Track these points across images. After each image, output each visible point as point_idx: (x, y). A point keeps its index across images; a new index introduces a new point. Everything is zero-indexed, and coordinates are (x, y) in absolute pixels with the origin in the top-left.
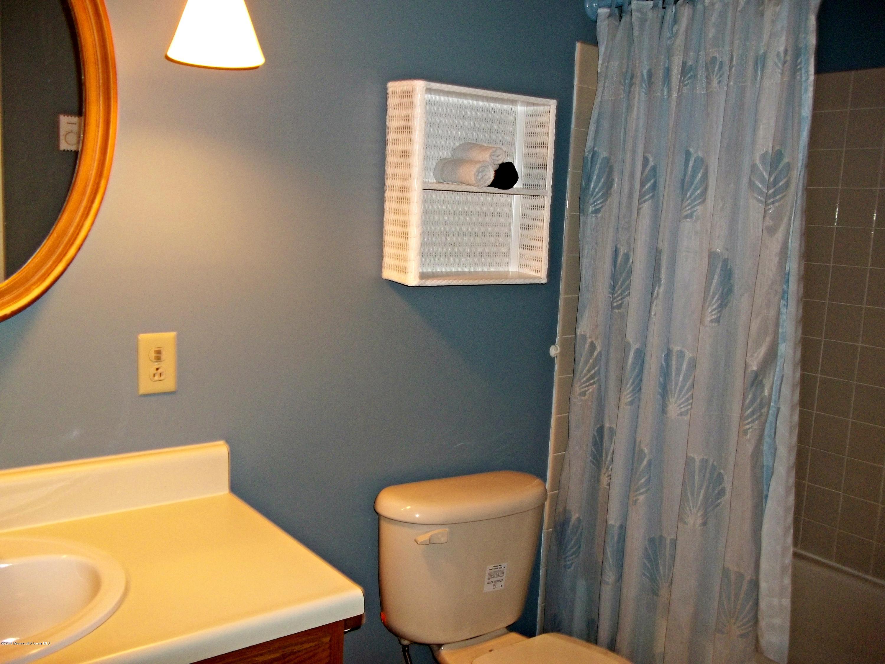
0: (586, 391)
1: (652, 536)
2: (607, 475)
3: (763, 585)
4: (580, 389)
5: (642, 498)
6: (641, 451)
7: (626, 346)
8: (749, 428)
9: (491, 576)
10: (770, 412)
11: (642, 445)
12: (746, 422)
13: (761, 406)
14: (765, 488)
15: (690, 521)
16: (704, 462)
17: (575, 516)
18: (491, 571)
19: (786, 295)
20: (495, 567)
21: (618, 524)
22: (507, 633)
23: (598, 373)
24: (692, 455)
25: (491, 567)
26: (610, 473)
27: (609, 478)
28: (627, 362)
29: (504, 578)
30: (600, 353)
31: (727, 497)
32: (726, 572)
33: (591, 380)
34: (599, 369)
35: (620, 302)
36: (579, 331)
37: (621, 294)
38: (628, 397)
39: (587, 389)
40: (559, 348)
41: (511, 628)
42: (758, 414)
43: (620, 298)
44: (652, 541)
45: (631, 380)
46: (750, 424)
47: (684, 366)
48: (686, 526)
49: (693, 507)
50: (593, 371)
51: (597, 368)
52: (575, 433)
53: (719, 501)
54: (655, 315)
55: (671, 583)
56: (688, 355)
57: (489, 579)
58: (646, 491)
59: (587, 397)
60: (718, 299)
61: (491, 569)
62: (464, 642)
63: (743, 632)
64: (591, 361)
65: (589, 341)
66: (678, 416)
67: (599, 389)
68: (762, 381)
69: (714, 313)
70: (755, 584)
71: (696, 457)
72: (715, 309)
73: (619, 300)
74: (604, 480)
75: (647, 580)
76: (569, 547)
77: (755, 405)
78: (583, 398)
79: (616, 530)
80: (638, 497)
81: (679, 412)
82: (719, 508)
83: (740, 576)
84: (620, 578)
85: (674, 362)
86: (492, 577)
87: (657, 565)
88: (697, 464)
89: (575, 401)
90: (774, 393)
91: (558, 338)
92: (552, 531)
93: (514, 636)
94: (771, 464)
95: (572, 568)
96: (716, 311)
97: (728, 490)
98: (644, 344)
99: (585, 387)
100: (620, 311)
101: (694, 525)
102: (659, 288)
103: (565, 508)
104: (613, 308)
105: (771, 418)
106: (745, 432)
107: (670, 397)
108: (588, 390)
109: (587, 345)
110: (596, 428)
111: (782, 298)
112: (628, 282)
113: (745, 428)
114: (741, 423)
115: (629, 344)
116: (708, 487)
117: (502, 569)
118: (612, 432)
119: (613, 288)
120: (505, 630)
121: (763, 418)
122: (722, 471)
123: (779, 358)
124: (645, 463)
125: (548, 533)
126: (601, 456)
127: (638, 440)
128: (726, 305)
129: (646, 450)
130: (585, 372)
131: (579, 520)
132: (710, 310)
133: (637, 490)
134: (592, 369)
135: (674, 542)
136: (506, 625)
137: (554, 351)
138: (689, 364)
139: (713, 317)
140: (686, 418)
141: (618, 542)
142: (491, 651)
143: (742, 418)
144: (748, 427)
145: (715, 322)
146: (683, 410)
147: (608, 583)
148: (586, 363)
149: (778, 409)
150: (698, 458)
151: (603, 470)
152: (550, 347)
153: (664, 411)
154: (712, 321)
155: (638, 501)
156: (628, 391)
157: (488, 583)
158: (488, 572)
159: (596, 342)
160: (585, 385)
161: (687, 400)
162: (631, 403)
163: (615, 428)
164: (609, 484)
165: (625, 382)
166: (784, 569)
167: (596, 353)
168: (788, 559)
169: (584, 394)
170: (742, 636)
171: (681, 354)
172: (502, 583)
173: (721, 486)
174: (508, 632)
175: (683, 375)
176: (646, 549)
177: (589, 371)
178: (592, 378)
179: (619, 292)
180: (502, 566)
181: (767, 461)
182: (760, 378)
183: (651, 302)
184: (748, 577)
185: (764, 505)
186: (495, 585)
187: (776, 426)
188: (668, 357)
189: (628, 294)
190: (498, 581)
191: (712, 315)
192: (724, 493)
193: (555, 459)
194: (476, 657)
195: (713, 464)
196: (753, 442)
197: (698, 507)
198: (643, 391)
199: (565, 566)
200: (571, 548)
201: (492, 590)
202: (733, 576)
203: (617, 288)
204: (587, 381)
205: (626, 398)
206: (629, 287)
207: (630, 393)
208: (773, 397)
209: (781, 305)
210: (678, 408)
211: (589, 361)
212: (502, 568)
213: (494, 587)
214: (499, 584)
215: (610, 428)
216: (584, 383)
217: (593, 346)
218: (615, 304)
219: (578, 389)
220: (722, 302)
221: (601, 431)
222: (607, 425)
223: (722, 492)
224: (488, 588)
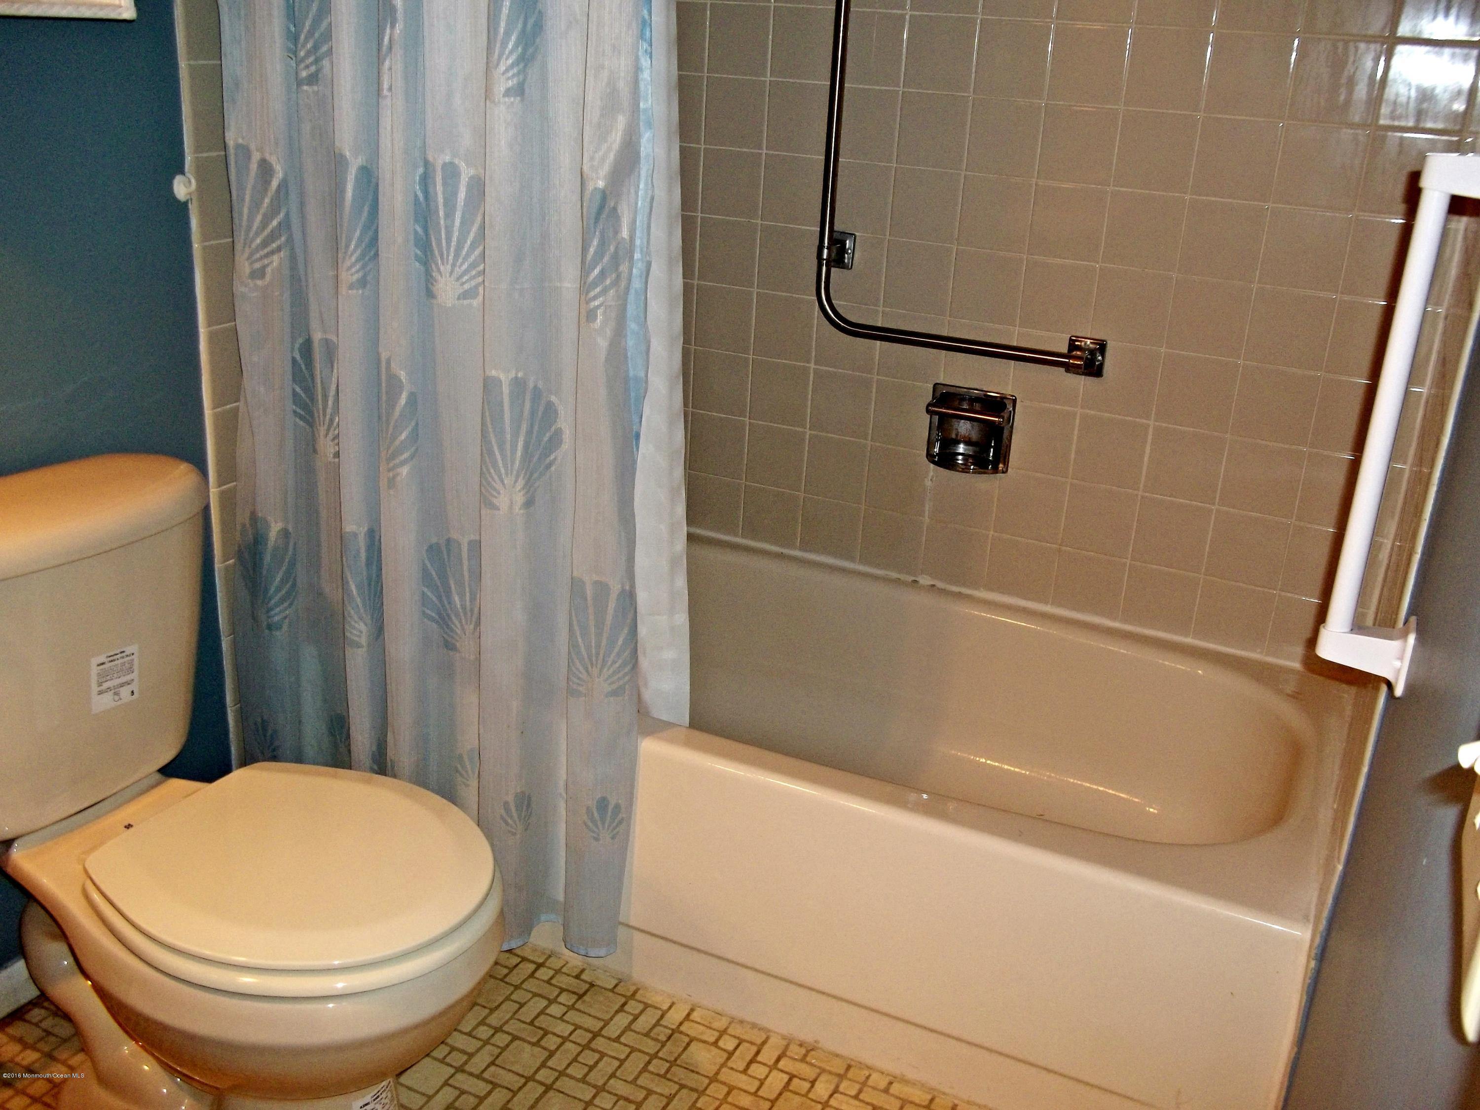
0: (264, 267)
1: (434, 540)
2: (331, 436)
3: (642, 596)
4: (251, 264)
5: (405, 470)
6: (393, 378)
7: (338, 162)
8: (598, 307)
9: (103, 677)
10: (634, 271)
11: (393, 365)
12: (592, 294)
13: (616, 259)
14: (635, 419)
15: (503, 501)
16: (518, 385)
17: (275, 529)
18: (102, 667)
19: (648, 29)
20: (111, 658)
21: (364, 529)
22: (164, 781)
23: (285, 224)
24: (494, 373)
25: (102, 659)
26: (336, 432)
27: (336, 441)
28: (343, 199)
29: (135, 675)
30: (284, 185)
31: (566, 445)
32: (576, 585)
33: (273, 242)
34: (287, 215)
35: (313, 69)
36: (231, 138)
37: (316, 48)
38: (354, 270)
39: (266, 262)
40: (193, 181)
41: (169, 771)
42: (614, 276)
43: (311, 59)
44: (434, 550)
45: (358, 233)
46: (600, 297)
47: (462, 195)
48: (497, 512)
49: (507, 474)
50: (275, 223)
51: (282, 215)
52: (252, 358)
53: (552, 457)
54: (390, 89)
55: (478, 623)
56: (466, 173)
57: (100, 684)
58: (412, 457)
59: (268, 277)
60: (516, 46)
61: (103, 664)
62: (64, 823)
63: (614, 686)
64: (267, 201)
65: (256, 157)
66: (459, 299)
67: (293, 258)
68: (615, 209)
69: (510, 74)
70: (629, 597)
71: (502, 377)
72: (512, 66)
73: (312, 64)
74: (326, 447)
75: (435, 626)
76: (273, 589)
77: (606, 259)
78: (259, 283)
79: (362, 543)
80: (399, 470)
81: (461, 291)
82: (553, 468)
83: (602, 588)
84: (379, 630)
85: (439, 188)
86: (108, 678)
87: (448, 592)
88: (506, 390)
89: (243, 289)
90: (638, 234)
91: (189, 159)
92: (235, 564)
93: (177, 784)
94: (642, 374)
95: (285, 627)
96: (515, 70)
97: (567, 435)
98: (375, 152)
99: (261, 258)
100: (315, 88)
101: (511, 507)
102: (393, 27)
103: (254, 517)
104: (300, 83)
105: (637, 284)
106: (591, 316)
107: (439, 262)
108: (268, 265)
109: (254, 166)
110: (297, 346)
111: (642, 36)
112: (325, 24)
113: (592, 307)
114: (583, 297)
115: (342, 156)
116: (530, 432)
117: (128, 658)
118: (330, 350)
119: (294, 38)
120: (158, 776)
121: (623, 284)
122: (553, 398)
123: (643, 161)
124: (403, 400)
125: (227, 569)
126: (312, 398)
127: (384, 356)
128: (533, 57)
129: (403, 375)
130: (257, 224)
131: (285, 533)
132: (502, 68)
133: (393, 457)
134: (272, 219)
135: (476, 547)
136: (157, 769)
137: (182, 188)
138: (469, 188)
139: (510, 83)
140: (476, 302)
141: (369, 564)
142: (128, 826)
143: (584, 288)
144: (596, 303)
145: (516, 96)
146: (466, 287)
147: (359, 646)
148: (256, 205)
149: (649, 265)
150: (505, 378)
151: (322, 430)
152: (173, 178)
153: (430, 294)
154: (508, 93)
155: (399, 478)
156: (353, 259)
157: (100, 693)
158: (95, 670)
159: (273, 160)
160: (262, 253)
161: (473, 266)
162: (363, 283)
163: (334, 339)
164: (337, 455)
165: (343, 244)
166: (674, 562)
167: (275, 184)
168: (681, 544)
169: (260, 274)
170: (614, 693)
171: (451, 171)
172: (135, 687)
173: (553, 429)
174: (164, 778)
175: (460, 216)
176: (425, 570)
177: (264, 224)
178: (272, 237)
179: (309, 46)
180: (127, 653)
181: (635, 369)
182: (612, 204)
183: (380, 61)
184: (616, 588)
185: (635, 452)
186: (116, 694)
187: (646, 298)
188: (426, 180)
189: (328, 51)
190: (122, 685)
191: (508, 79)
192: (560, 442)
193: (217, 418)
194: (93, 849)
195: (535, 387)
196: (609, 332)
197: (515, 472)
198: (383, 255)
199: (270, 627)
200: (278, 589)
201: (114, 704)
202: (589, 591)
203: (302, 37)
204: (265, 244)
205: (350, 274)
206: (328, 36)
207: (357, 261)
208: (638, 242)
209: (640, 53)
210: (458, 283)
211: (262, 202)
212: (127, 656)
213: (117, 698)
214: (125, 692)
215: (327, 342)
216: (257, 249)
217: (266, 169)
218: (304, 74)
219: (247, 264)
220: (525, 50)
221: (307, 349)
222: (317, 336)
223: (556, 440)
224: (103, 703)
